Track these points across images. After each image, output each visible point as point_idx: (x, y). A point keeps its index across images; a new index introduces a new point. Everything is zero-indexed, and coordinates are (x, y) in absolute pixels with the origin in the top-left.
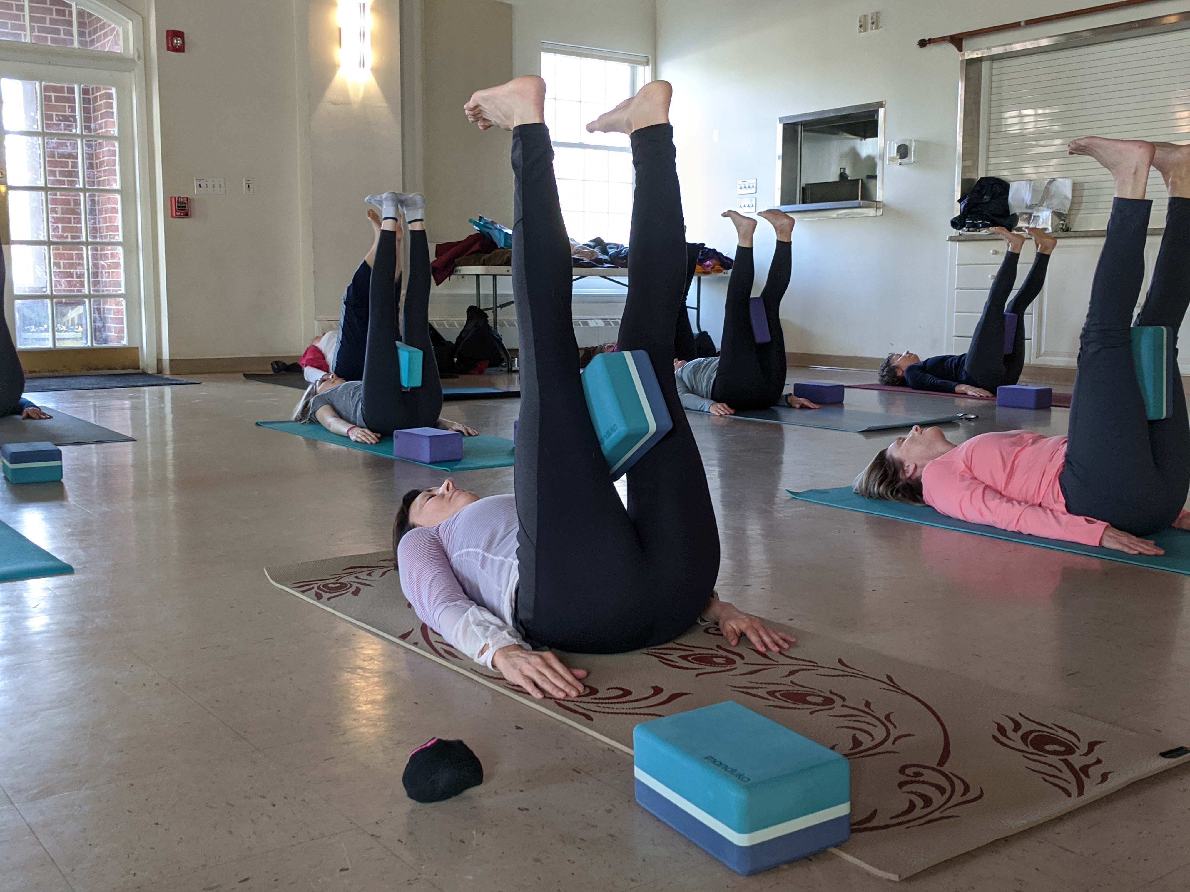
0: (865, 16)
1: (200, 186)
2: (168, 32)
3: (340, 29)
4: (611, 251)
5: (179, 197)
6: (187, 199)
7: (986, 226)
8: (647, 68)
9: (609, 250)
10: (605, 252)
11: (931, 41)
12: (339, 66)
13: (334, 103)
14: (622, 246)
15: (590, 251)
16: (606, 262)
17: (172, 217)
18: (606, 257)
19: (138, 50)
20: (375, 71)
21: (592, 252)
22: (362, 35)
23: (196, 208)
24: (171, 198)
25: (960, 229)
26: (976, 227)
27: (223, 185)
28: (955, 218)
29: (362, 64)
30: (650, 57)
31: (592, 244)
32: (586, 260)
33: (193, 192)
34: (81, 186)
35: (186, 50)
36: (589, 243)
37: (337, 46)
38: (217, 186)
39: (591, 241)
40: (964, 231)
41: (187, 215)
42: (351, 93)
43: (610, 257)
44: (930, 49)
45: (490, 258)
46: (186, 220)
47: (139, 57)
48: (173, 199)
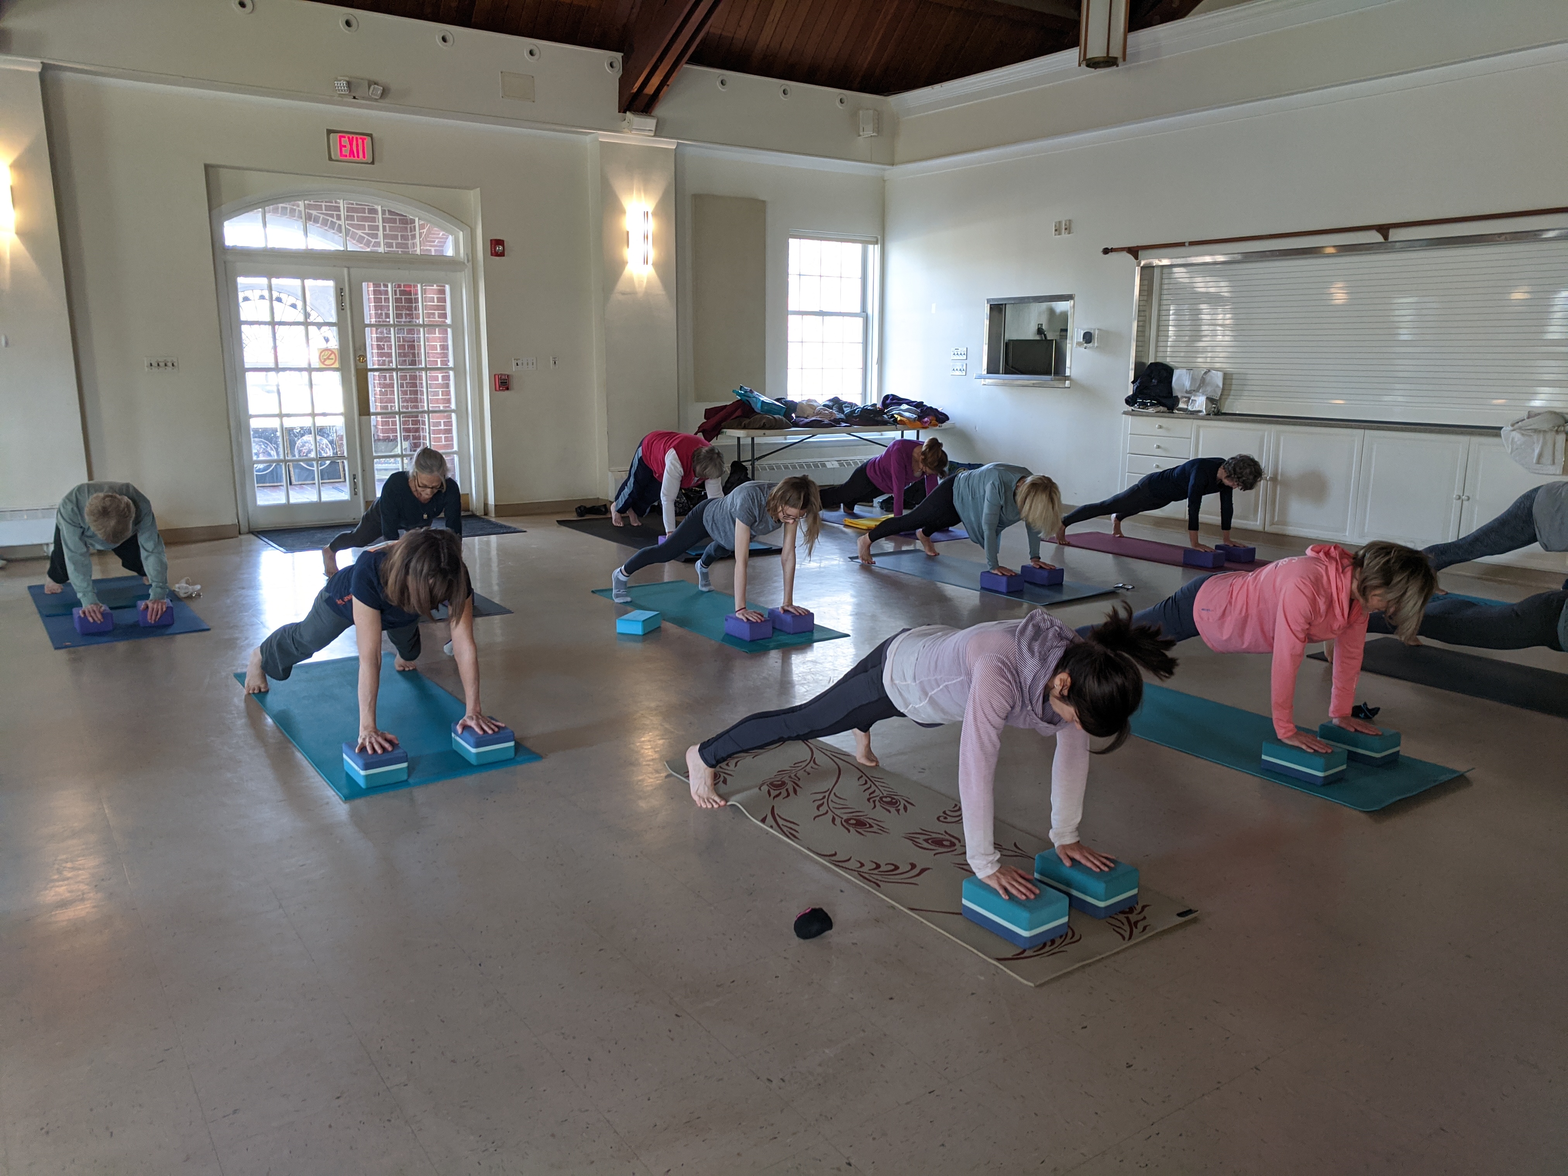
0: (1060, 222)
1: (517, 364)
2: (491, 240)
3: (628, 233)
4: (847, 410)
5: (502, 375)
6: (508, 376)
7: (1152, 405)
8: (876, 246)
9: (845, 409)
10: (841, 410)
11: (1112, 250)
12: (627, 263)
13: (623, 294)
14: (856, 405)
15: (830, 413)
16: (843, 420)
17: (496, 390)
18: (842, 416)
19: (467, 255)
20: (655, 265)
21: (831, 413)
22: (646, 237)
23: (514, 383)
24: (495, 375)
25: (1132, 406)
26: (1144, 405)
27: (535, 364)
28: (1129, 397)
29: (646, 262)
30: (879, 237)
31: (831, 404)
32: (826, 421)
33: (512, 369)
34: (423, 366)
35: (506, 253)
36: (827, 403)
37: (626, 247)
38: (530, 363)
39: (830, 400)
40: (1136, 407)
41: (507, 389)
42: (637, 285)
43: (845, 415)
44: (1111, 255)
45: (749, 423)
46: (506, 393)
47: (468, 261)
48: (497, 376)
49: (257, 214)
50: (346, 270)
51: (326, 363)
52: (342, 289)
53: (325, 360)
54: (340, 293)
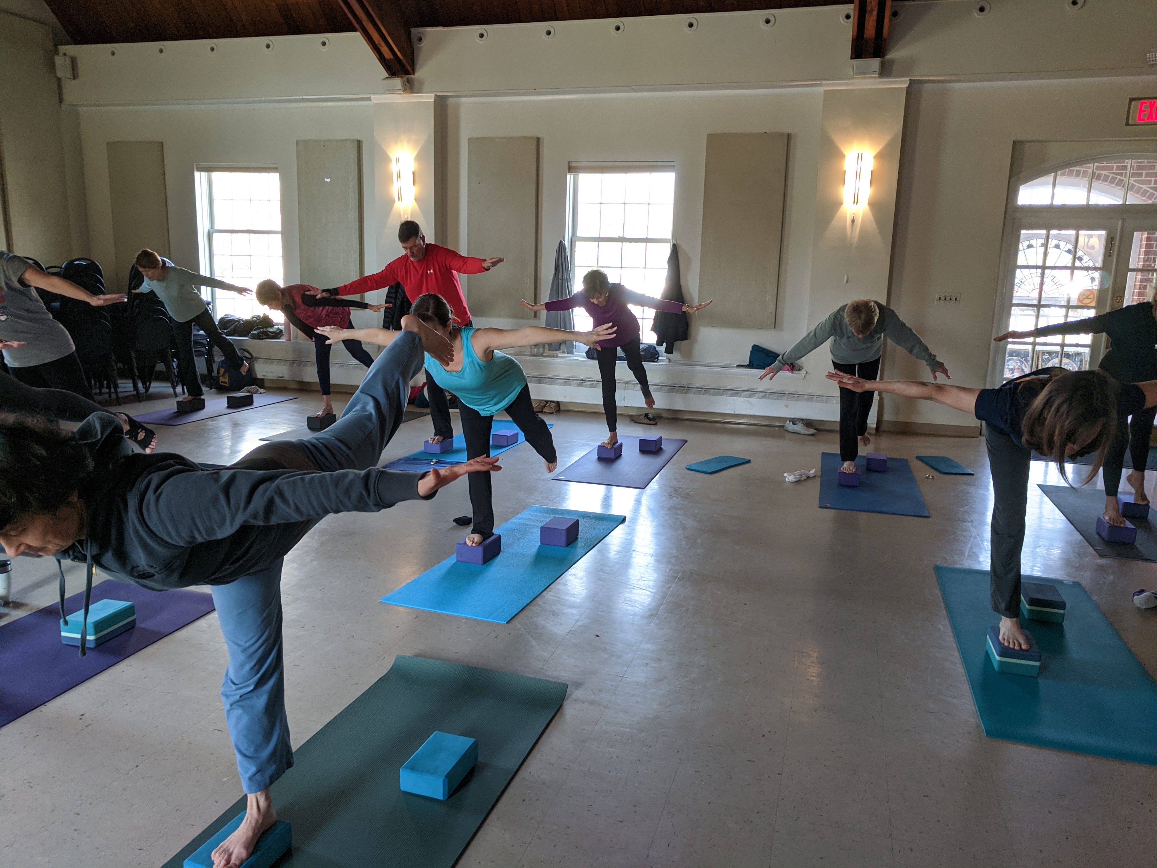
49: (1050, 178)
50: (1120, 222)
51: (1084, 302)
52: (1112, 239)
53: (1084, 299)
54: (1110, 242)
